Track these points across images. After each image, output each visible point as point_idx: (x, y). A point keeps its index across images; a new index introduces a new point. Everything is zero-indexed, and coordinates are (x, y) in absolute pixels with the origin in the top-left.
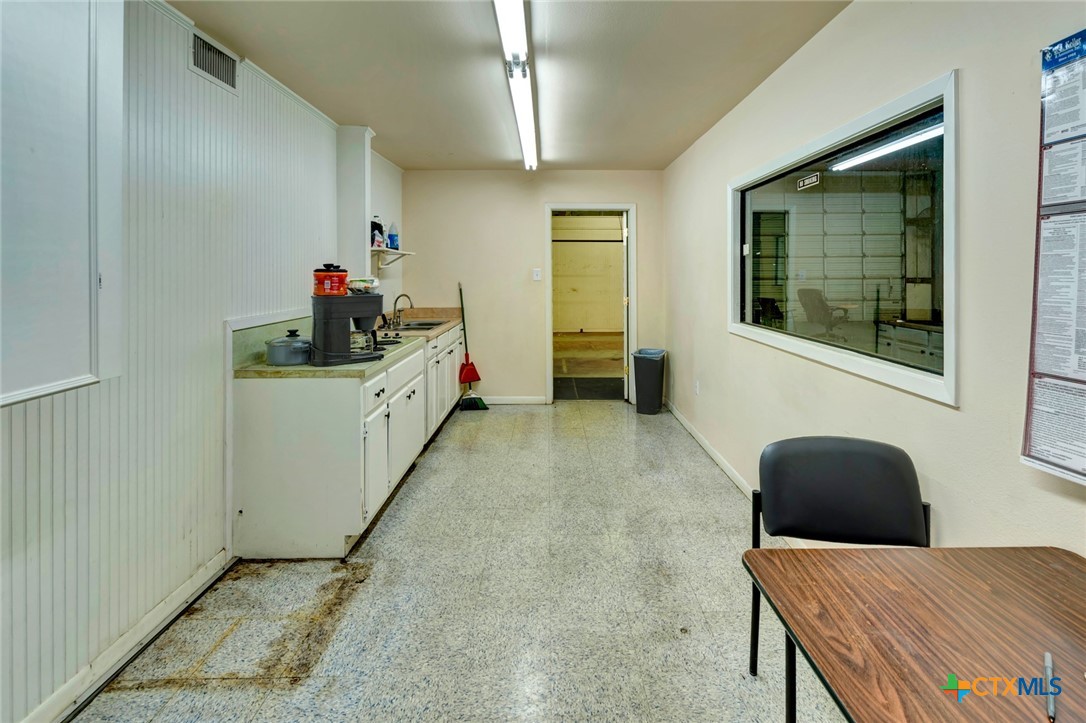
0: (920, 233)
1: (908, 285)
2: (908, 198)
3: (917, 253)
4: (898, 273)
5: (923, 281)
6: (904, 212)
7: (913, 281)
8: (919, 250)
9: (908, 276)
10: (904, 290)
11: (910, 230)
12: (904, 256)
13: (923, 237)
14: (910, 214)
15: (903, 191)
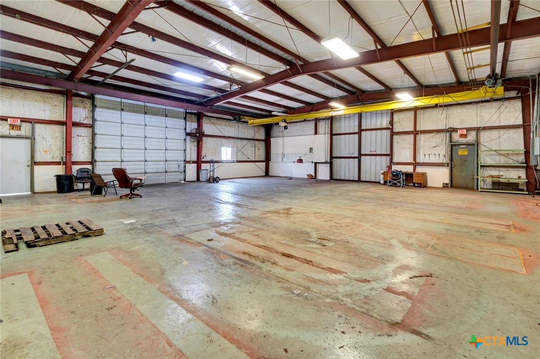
0: (192, 140)
1: (187, 164)
2: (187, 122)
3: (191, 149)
4: (182, 159)
5: (194, 162)
6: (185, 129)
7: (189, 162)
8: (192, 148)
9: (187, 160)
10: (185, 167)
11: (188, 138)
12: (185, 150)
13: (194, 142)
14: (188, 131)
15: (185, 119)
